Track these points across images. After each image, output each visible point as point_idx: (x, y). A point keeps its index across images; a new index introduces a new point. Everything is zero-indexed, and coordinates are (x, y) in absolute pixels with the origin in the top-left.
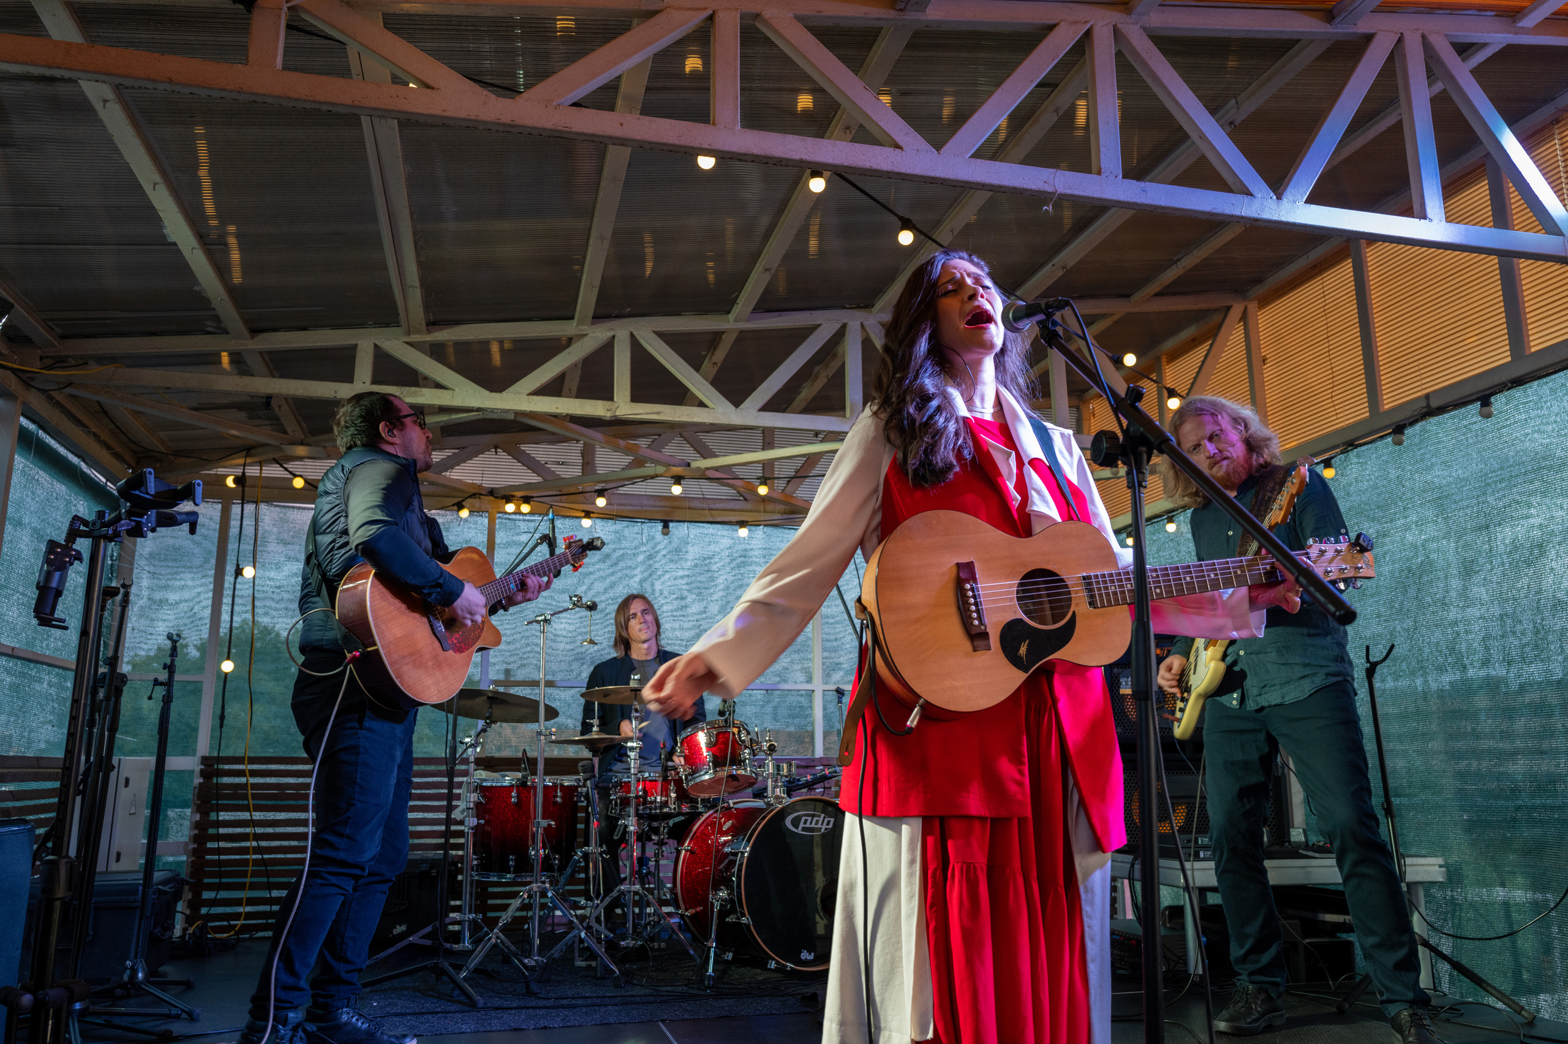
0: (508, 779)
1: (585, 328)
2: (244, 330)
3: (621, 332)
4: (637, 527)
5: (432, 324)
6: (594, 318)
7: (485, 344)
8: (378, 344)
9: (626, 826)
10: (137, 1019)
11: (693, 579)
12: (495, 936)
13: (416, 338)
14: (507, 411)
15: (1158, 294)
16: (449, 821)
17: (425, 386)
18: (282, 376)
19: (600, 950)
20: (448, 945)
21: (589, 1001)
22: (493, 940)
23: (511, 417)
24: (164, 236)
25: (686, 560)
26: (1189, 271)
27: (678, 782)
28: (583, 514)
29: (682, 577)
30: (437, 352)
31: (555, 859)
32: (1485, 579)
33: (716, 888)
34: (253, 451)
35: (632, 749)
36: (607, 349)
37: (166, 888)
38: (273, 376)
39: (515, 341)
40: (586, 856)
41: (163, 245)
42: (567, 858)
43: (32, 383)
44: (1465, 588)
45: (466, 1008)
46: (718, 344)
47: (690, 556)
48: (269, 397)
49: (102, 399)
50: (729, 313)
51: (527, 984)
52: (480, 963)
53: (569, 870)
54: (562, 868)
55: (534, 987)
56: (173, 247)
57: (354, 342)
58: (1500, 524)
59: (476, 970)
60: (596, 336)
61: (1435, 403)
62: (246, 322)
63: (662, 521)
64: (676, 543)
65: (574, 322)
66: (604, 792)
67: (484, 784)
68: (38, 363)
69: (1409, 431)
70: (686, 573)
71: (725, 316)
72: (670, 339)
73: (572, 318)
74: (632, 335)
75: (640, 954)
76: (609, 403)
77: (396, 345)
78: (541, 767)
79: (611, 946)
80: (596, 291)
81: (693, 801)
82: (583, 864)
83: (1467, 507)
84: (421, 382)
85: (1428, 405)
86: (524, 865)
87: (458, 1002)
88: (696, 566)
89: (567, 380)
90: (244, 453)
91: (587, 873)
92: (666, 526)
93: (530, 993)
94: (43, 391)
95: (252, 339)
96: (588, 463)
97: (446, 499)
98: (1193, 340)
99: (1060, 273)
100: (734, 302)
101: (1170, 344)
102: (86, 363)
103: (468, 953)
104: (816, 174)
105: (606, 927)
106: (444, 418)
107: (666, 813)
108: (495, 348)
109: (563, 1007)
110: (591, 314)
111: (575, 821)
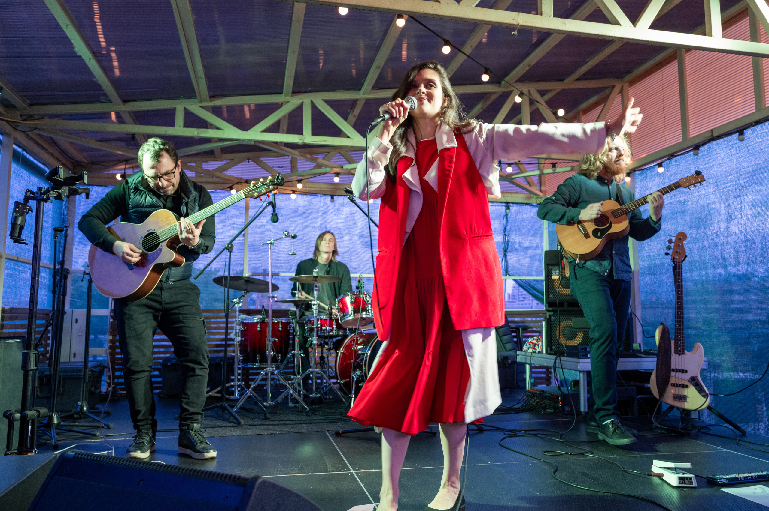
0: (256, 319)
1: (288, 98)
2: (119, 101)
3: (306, 100)
4: (318, 199)
5: (213, 97)
6: (293, 93)
7: (241, 107)
8: (186, 107)
9: (312, 341)
10: (84, 428)
11: (346, 224)
12: (249, 392)
13: (205, 104)
14: (250, 140)
15: (578, 79)
16: (226, 339)
17: (211, 128)
18: (141, 124)
19: (301, 399)
20: (227, 396)
21: (294, 422)
22: (249, 394)
23: (253, 143)
24: (75, 53)
25: (343, 214)
26: (593, 67)
27: (337, 320)
28: (291, 192)
29: (340, 223)
30: (217, 111)
31: (278, 357)
32: (738, 222)
33: (355, 370)
34: (129, 162)
35: (314, 305)
36: (300, 108)
37: (96, 370)
38: (136, 124)
39: (257, 105)
40: (293, 355)
41: (75, 57)
42: (284, 356)
43: (18, 128)
44: (728, 227)
45: (236, 425)
46: (355, 106)
47: (345, 213)
48: (134, 135)
49: (53, 136)
50: (360, 90)
51: (265, 414)
52: (243, 405)
53: (285, 362)
54: (282, 361)
55: (268, 416)
56: (80, 58)
57: (174, 106)
58: (746, 195)
59: (241, 408)
60: (294, 102)
61: (715, 134)
62: (120, 97)
63: (330, 195)
64: (337, 206)
65: (283, 95)
66: (302, 326)
67: (245, 321)
68: (20, 118)
69: (702, 149)
70: (343, 221)
71: (358, 92)
72: (331, 104)
73: (282, 93)
74: (312, 102)
75: (319, 401)
76: (300, 136)
77: (195, 108)
78: (270, 313)
79: (306, 397)
80: (293, 79)
81: (345, 329)
82: (292, 359)
83: (730, 187)
84: (209, 126)
85: (712, 135)
86: (264, 359)
87: (232, 422)
88: (347, 217)
89: (281, 125)
90: (124, 163)
91: (294, 364)
92: (332, 198)
93: (266, 418)
94: (24, 132)
95: (124, 105)
96: (293, 168)
97: (223, 185)
98: (596, 103)
99: (527, 69)
100: (362, 84)
101: (584, 105)
102: (43, 118)
103: (237, 400)
104: (400, 16)
105: (304, 388)
106: (220, 144)
107: (332, 335)
108: (246, 109)
109: (282, 425)
110: (291, 91)
111: (288, 339)
